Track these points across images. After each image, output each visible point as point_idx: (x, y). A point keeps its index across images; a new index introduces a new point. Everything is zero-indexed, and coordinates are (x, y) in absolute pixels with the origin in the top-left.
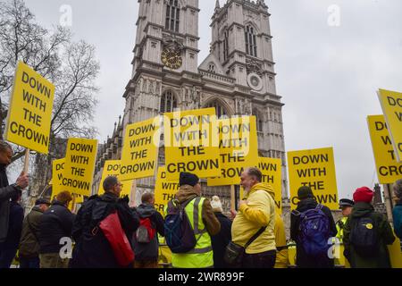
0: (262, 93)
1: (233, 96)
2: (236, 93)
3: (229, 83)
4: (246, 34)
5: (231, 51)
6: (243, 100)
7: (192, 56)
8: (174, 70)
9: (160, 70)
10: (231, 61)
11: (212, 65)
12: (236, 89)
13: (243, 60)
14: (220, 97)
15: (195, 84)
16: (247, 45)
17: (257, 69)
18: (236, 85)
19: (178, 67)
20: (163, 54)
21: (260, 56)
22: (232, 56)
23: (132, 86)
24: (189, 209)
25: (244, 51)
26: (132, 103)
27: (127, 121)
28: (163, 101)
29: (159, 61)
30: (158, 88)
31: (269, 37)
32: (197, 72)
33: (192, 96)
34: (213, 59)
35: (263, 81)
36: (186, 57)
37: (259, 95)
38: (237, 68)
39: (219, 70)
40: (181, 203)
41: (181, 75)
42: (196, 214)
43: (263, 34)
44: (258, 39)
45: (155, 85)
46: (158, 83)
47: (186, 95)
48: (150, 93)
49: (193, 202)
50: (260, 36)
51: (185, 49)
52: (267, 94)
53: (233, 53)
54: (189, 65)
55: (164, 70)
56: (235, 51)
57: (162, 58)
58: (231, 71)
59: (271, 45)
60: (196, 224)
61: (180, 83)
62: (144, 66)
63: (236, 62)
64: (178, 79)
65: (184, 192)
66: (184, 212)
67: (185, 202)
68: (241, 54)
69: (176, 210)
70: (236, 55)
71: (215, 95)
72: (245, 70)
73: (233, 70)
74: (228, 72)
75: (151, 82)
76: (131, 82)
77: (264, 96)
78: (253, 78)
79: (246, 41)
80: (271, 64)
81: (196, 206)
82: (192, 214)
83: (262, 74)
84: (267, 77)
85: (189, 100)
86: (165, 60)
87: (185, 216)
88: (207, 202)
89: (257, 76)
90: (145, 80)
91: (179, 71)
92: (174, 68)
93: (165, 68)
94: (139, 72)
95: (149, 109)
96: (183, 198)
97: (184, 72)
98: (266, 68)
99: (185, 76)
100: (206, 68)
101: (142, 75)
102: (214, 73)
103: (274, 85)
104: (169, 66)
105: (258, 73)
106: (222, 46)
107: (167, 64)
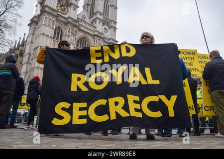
0: (109, 37)
1: (94, 36)
2: (96, 35)
3: (92, 29)
4: (104, 3)
5: (95, 11)
6: (99, 40)
7: (74, 9)
8: (63, 15)
9: (56, 14)
10: (95, 17)
11: (84, 17)
12: (96, 33)
13: (101, 17)
14: (87, 36)
15: (75, 26)
16: (104, 10)
17: (108, 24)
18: (96, 31)
19: (66, 14)
20: (58, 4)
21: (110, 17)
22: (96, 14)
25: (102, 12)
26: (34, 30)
28: (55, 32)
29: (55, 8)
30: (53, 24)
31: (116, 8)
32: (76, 19)
33: (72, 32)
34: (85, 13)
35: (110, 31)
36: (71, 9)
37: (107, 39)
38: (98, 21)
39: (88, 20)
41: (67, 19)
43: (113, 5)
44: (110, 8)
45: (52, 22)
46: (54, 21)
47: (69, 31)
48: (49, 26)
50: (112, 6)
51: (71, 4)
52: (111, 39)
54: (72, 14)
55: (58, 14)
56: (98, 12)
57: (57, 7)
59: (116, 12)
61: (66, 24)
62: (47, 9)
63: (98, 18)
64: (66, 21)
68: (101, 14)
70: (98, 14)
71: (84, 34)
72: (102, 23)
73: (95, 22)
74: (92, 23)
75: (50, 19)
77: (109, 39)
78: (105, 29)
79: (104, 7)
80: (115, 23)
83: (110, 27)
84: (112, 29)
85: (70, 35)
86: (59, 8)
89: (108, 28)
90: (46, 18)
91: (66, 16)
92: (63, 14)
93: (58, 13)
94: (43, 11)
95: (47, 36)
97: (69, 18)
98: (112, 24)
99: (69, 20)
100: (80, 17)
101: (45, 14)
102: (85, 21)
103: (115, 34)
104: (61, 13)
105: (108, 26)
106: (89, 7)
107: (60, 11)
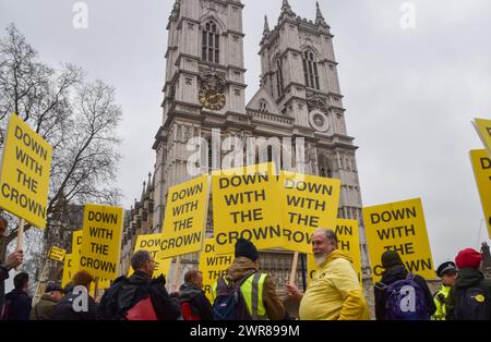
0: (329, 134)
2: (296, 137)
3: (285, 125)
4: (304, 61)
5: (286, 83)
6: (306, 145)
7: (237, 93)
8: (215, 112)
9: (198, 113)
10: (288, 97)
11: (263, 103)
12: (296, 132)
13: (302, 94)
15: (243, 128)
16: (306, 75)
17: (321, 105)
18: (296, 127)
19: (221, 107)
20: (200, 92)
21: (323, 88)
22: (288, 90)
23: (164, 134)
24: (246, 288)
25: (303, 82)
26: (164, 156)
27: (158, 179)
29: (196, 102)
30: (195, 135)
31: (333, 64)
32: (245, 113)
34: (265, 95)
35: (330, 120)
36: (230, 95)
37: (326, 137)
38: (295, 105)
39: (273, 108)
40: (235, 281)
41: (224, 117)
42: (254, 295)
43: (326, 61)
44: (319, 67)
45: (192, 132)
46: (196, 129)
48: (187, 142)
49: (251, 279)
50: (322, 63)
51: (228, 84)
52: (335, 135)
53: (289, 86)
54: (234, 104)
55: (202, 113)
56: (292, 84)
57: (200, 97)
58: (288, 109)
59: (336, 74)
60: (255, 308)
61: (225, 128)
62: (178, 108)
63: (294, 98)
64: (222, 122)
65: (239, 266)
66: (240, 293)
67: (241, 279)
68: (299, 87)
69: (229, 289)
70: (293, 89)
72: (305, 107)
73: (291, 108)
74: (284, 111)
75: (188, 127)
76: (161, 129)
77: (331, 138)
78: (316, 116)
79: (305, 70)
80: (338, 97)
81: (255, 285)
82: (250, 295)
83: (327, 111)
84: (333, 114)
86: (204, 99)
87: (241, 297)
88: (269, 280)
89: (322, 114)
90: (179, 126)
91: (222, 112)
92: (215, 108)
93: (204, 109)
94: (171, 117)
95: (186, 163)
96: (237, 274)
97: (228, 113)
98: (331, 102)
99: (230, 119)
100: (255, 106)
101: (176, 119)
102: (267, 113)
103: (343, 123)
104: (208, 107)
105: (322, 110)
106: (275, 78)
107: (206, 104)
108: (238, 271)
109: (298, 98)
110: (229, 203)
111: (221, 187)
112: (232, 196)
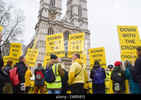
0: (84, 29)
1: (73, 30)
3: (72, 25)
4: (79, 8)
6: (77, 31)
7: (59, 15)
8: (53, 20)
9: (48, 20)
10: (73, 18)
11: (66, 19)
12: (75, 28)
14: (69, 30)
15: (60, 25)
16: (79, 12)
18: (75, 26)
19: (55, 19)
20: (49, 14)
21: (83, 16)
22: (73, 16)
23: (38, 25)
24: (53, 67)
25: (78, 14)
26: (38, 31)
27: (35, 37)
28: (48, 31)
30: (47, 26)
31: (86, 10)
32: (61, 21)
33: (59, 30)
34: (67, 17)
35: (84, 25)
36: (57, 16)
37: (82, 30)
38: (75, 20)
39: (69, 21)
40: (51, 65)
41: (55, 22)
42: (56, 69)
43: (84, 9)
46: (47, 25)
47: (57, 29)
48: (44, 28)
49: (55, 65)
50: (83, 9)
51: (57, 13)
52: (85, 30)
53: (74, 15)
54: (58, 18)
55: (49, 20)
56: (75, 14)
57: (49, 16)
59: (87, 13)
60: (56, 73)
61: (55, 25)
62: (42, 18)
64: (54, 23)
65: (52, 61)
67: (52, 65)
68: (76, 15)
69: (49, 67)
71: (67, 30)
72: (78, 21)
74: (72, 22)
75: (45, 24)
76: (37, 24)
78: (80, 24)
79: (79, 11)
80: (87, 19)
81: (56, 66)
82: (54, 69)
83: (84, 23)
85: (58, 31)
86: (50, 16)
87: (52, 69)
88: (60, 65)
92: (53, 19)
93: (50, 19)
94: (40, 20)
95: (44, 34)
96: (51, 63)
97: (56, 21)
98: (85, 20)
99: (57, 22)
100: (64, 20)
101: (42, 22)
102: (67, 22)
103: (88, 27)
104: (51, 19)
105: (82, 22)
106: (70, 12)
107: (50, 18)
108: (52, 63)
109: (76, 18)
110: (50, 45)
111: (48, 40)
112: (51, 43)
